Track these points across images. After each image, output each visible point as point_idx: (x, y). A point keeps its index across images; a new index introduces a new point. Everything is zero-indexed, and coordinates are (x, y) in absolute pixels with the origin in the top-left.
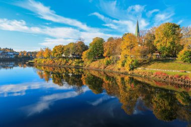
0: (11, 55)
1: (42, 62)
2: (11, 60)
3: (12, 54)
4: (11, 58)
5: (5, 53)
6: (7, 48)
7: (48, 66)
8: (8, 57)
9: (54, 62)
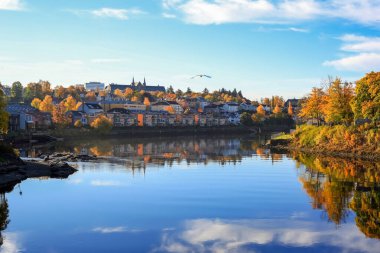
0: (233, 115)
1: (318, 139)
2: (229, 132)
3: (235, 109)
4: (231, 125)
5: (215, 106)
6: (224, 91)
7: (336, 154)
8: (223, 122)
9: (363, 140)
